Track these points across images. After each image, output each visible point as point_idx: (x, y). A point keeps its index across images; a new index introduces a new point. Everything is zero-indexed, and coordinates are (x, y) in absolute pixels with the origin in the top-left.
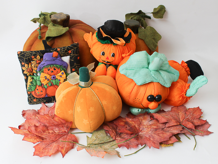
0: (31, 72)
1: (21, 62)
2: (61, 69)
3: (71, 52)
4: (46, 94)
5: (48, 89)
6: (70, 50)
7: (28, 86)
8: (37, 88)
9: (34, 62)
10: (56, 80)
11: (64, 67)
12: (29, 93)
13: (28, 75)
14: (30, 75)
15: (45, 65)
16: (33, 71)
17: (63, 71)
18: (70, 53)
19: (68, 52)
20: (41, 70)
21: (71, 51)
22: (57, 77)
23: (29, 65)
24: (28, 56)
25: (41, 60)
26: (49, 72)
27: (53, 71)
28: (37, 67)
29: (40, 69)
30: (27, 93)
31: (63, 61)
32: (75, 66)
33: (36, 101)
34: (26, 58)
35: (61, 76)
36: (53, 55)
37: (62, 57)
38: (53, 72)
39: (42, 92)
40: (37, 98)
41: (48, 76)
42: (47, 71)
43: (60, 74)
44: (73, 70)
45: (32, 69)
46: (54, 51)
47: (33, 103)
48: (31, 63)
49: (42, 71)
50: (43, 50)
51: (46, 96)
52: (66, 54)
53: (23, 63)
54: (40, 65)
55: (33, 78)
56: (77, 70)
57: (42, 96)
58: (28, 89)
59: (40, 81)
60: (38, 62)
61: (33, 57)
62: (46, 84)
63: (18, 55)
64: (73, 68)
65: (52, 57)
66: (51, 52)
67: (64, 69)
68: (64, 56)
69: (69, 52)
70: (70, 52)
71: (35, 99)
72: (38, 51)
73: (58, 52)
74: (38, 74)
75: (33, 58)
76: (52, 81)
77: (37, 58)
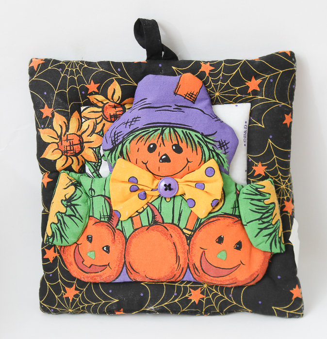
0: (76, 155)
1: (38, 106)
2: (203, 152)
3: (260, 85)
4: (126, 265)
5: (134, 241)
6: (257, 77)
7: (52, 218)
8: (89, 232)
9: (96, 109)
10: (178, 200)
11: (222, 145)
12: (51, 255)
13: (59, 166)
14: (69, 169)
15: (139, 124)
16: (82, 149)
17: (212, 163)
18: (255, 92)
19: (244, 83)
20: (117, 148)
21: (259, 81)
22: (183, 188)
23: (69, 121)
24: (72, 81)
25: (123, 106)
26: (154, 158)
27: (172, 155)
28: (102, 136)
29: (114, 142)
30: (44, 253)
31: (217, 117)
32: (269, 154)
33: (76, 296)
34: (63, 86)
35: (200, 185)
36: (178, 86)
37: (214, 102)
38: (167, 160)
39: (108, 251)
40: (81, 283)
41: (145, 180)
42: (144, 155)
43: (199, 174)
44: (260, 169)
45: (81, 143)
46: (185, 72)
47: (59, 306)
48: (80, 113)
49: (121, 152)
50: (140, 63)
51: (124, 278)
52: (234, 92)
53: (47, 112)
54: (117, 123)
55: (77, 184)
56: (274, 173)
57: (106, 276)
58: (50, 234)
59: (108, 199)
60: (112, 112)
61: (92, 87)
62: (131, 217)
63: (32, 72)
64: (258, 160)
65: (175, 94)
66: (173, 74)
67: (218, 155)
68: (224, 102)
69: (248, 83)
70: (253, 84)
71: (70, 286)
72: (117, 65)
73: (201, 76)
74: (104, 169)
75: (91, 94)
76: (156, 204)
77: (110, 95)
